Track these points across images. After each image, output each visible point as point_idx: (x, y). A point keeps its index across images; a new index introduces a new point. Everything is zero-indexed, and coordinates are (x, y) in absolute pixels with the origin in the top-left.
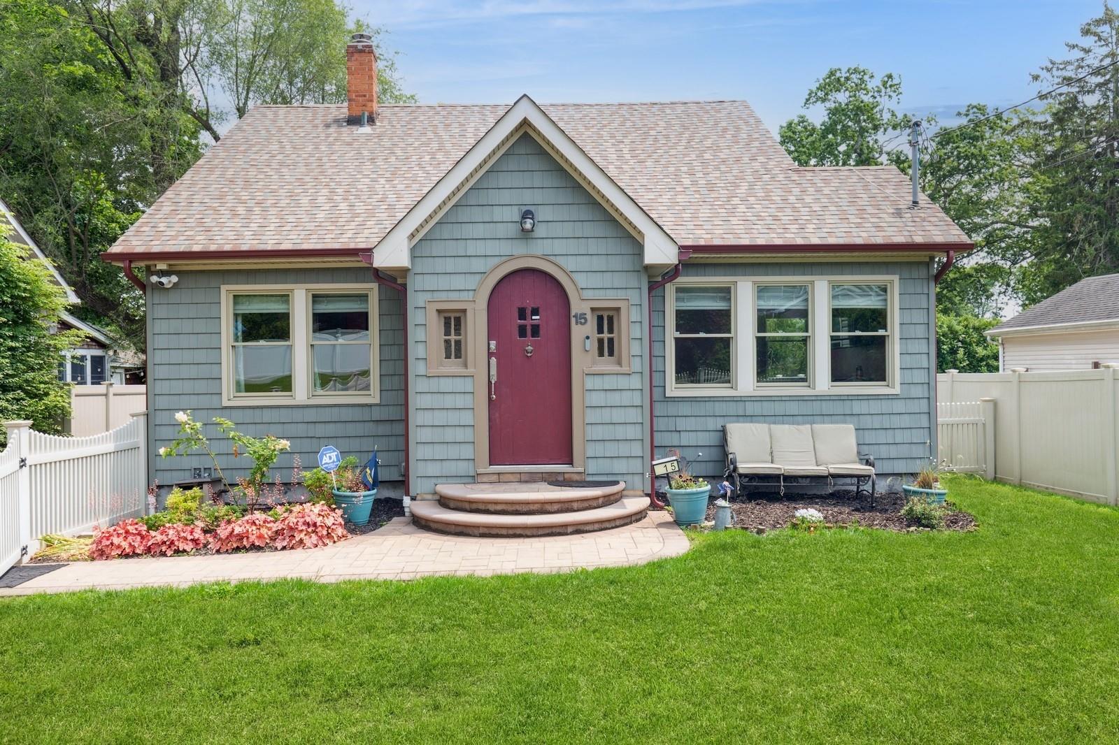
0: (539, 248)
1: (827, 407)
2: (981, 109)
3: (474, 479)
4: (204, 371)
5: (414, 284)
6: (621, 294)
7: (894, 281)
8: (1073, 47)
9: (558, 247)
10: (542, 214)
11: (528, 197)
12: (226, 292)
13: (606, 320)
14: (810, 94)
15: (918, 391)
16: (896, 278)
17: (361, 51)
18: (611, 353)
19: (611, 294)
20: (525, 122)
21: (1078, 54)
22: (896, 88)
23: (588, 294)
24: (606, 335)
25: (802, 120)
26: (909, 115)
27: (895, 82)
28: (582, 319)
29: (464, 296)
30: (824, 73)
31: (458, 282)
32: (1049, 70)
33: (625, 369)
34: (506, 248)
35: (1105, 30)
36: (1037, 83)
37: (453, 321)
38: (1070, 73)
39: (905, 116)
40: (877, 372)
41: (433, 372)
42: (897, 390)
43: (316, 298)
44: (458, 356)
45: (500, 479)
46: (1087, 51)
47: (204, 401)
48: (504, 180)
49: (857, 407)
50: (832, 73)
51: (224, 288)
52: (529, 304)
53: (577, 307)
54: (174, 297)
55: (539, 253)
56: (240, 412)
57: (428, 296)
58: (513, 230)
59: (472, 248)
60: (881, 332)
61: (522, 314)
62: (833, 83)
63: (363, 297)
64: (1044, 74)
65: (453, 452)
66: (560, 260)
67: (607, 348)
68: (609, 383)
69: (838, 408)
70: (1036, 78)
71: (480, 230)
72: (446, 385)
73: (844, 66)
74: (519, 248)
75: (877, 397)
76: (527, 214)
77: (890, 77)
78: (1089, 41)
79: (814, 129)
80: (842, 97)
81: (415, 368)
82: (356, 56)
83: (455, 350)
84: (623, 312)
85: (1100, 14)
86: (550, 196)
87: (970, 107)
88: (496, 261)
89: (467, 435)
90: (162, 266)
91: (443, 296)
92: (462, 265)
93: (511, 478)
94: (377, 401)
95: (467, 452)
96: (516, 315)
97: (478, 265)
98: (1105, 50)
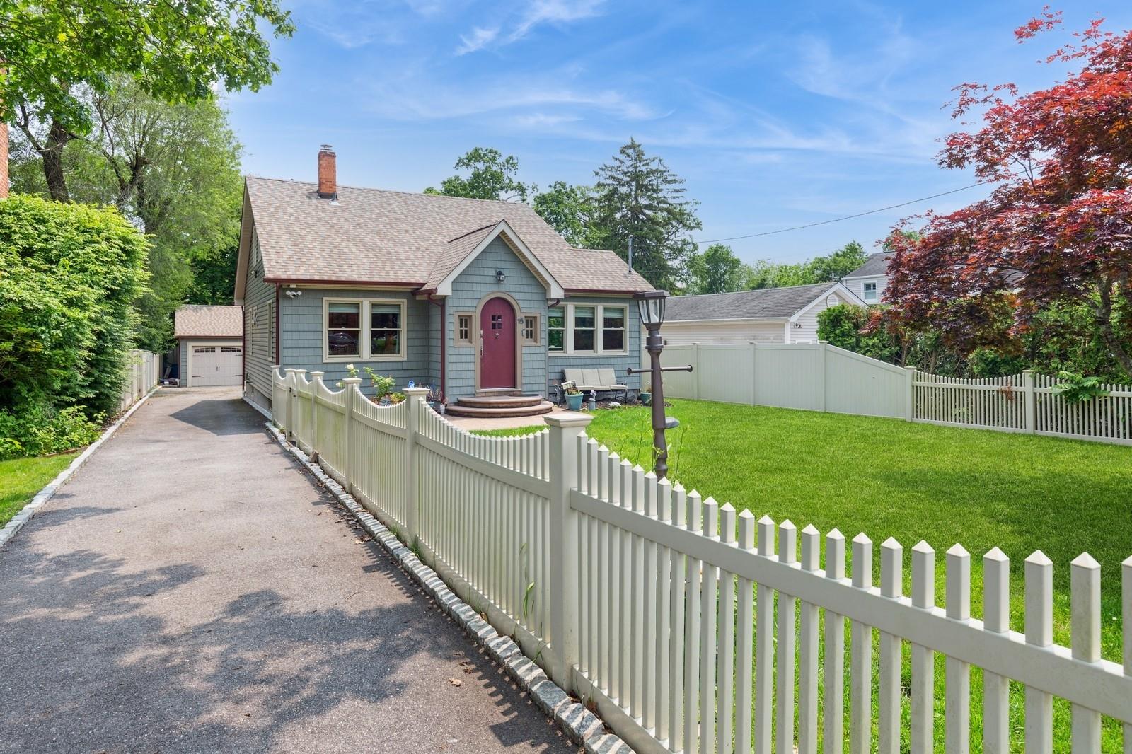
0: (504, 288)
1: (602, 361)
2: (563, 185)
3: (474, 395)
4: (312, 343)
5: (449, 303)
6: (537, 311)
7: (626, 306)
8: (616, 159)
9: (512, 288)
10: (506, 272)
11: (499, 265)
12: (326, 300)
13: (531, 321)
14: (459, 161)
15: (635, 354)
16: (628, 305)
17: (329, 156)
18: (531, 337)
19: (533, 310)
20: (503, 232)
21: (618, 163)
22: (514, 165)
23: (524, 310)
24: (529, 329)
25: (457, 178)
26: (521, 183)
27: (515, 161)
28: (521, 321)
29: (471, 309)
30: (470, 151)
31: (468, 303)
32: (603, 170)
33: (538, 344)
34: (489, 288)
35: (630, 151)
36: (598, 177)
37: (465, 321)
38: (613, 173)
39: (519, 183)
40: (620, 345)
41: (456, 345)
42: (628, 354)
43: (374, 306)
44: (466, 337)
45: (486, 394)
46: (622, 162)
47: (312, 360)
48: (489, 256)
49: (613, 361)
50: (476, 150)
51: (325, 299)
52: (497, 314)
53: (519, 316)
54: (295, 303)
55: (504, 290)
56: (333, 366)
57: (455, 309)
58: (492, 280)
59: (475, 287)
60: (621, 328)
61: (494, 318)
62: (476, 156)
63: (399, 306)
64: (600, 172)
65: (465, 383)
66: (513, 294)
67: (530, 335)
68: (532, 350)
69: (605, 361)
70: (597, 174)
71: (478, 279)
72: (462, 351)
73: (484, 146)
74: (495, 288)
75: (620, 357)
76: (500, 274)
77: (511, 158)
78: (622, 157)
79: (465, 185)
80: (481, 166)
81: (449, 343)
82: (326, 158)
83: (465, 335)
84: (538, 319)
85: (629, 143)
86: (508, 265)
87: (557, 183)
88: (485, 293)
89: (472, 374)
90: (293, 286)
91: (461, 309)
92: (470, 295)
93: (490, 394)
94: (405, 359)
95: (472, 382)
96: (491, 318)
97: (477, 295)
98: (631, 163)
